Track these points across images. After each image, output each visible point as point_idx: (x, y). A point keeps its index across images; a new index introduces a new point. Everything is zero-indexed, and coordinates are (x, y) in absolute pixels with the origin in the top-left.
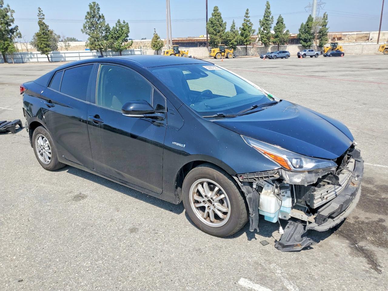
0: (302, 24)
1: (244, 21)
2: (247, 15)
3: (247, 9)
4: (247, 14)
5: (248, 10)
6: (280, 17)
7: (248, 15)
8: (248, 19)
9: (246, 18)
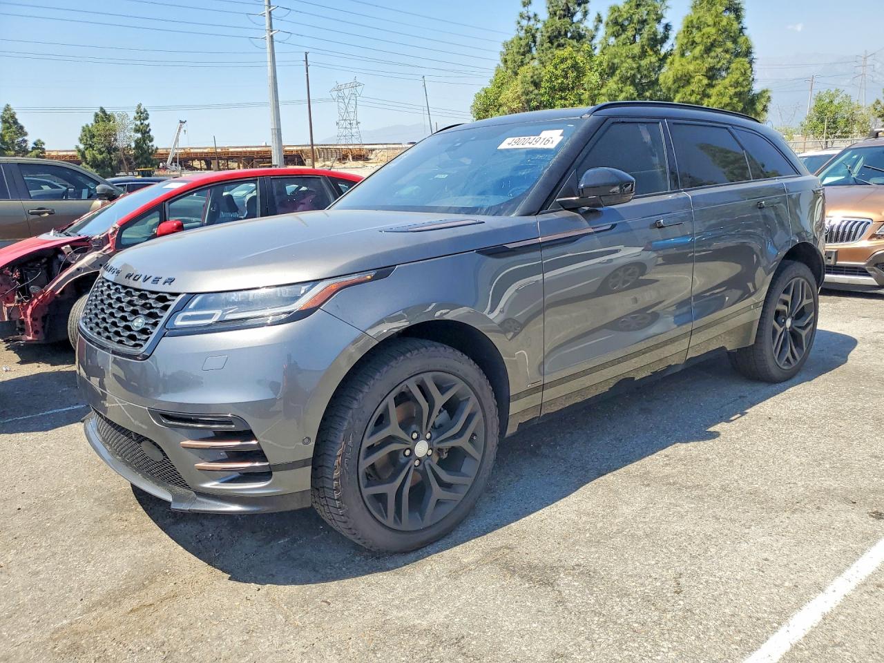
0: (84, 128)
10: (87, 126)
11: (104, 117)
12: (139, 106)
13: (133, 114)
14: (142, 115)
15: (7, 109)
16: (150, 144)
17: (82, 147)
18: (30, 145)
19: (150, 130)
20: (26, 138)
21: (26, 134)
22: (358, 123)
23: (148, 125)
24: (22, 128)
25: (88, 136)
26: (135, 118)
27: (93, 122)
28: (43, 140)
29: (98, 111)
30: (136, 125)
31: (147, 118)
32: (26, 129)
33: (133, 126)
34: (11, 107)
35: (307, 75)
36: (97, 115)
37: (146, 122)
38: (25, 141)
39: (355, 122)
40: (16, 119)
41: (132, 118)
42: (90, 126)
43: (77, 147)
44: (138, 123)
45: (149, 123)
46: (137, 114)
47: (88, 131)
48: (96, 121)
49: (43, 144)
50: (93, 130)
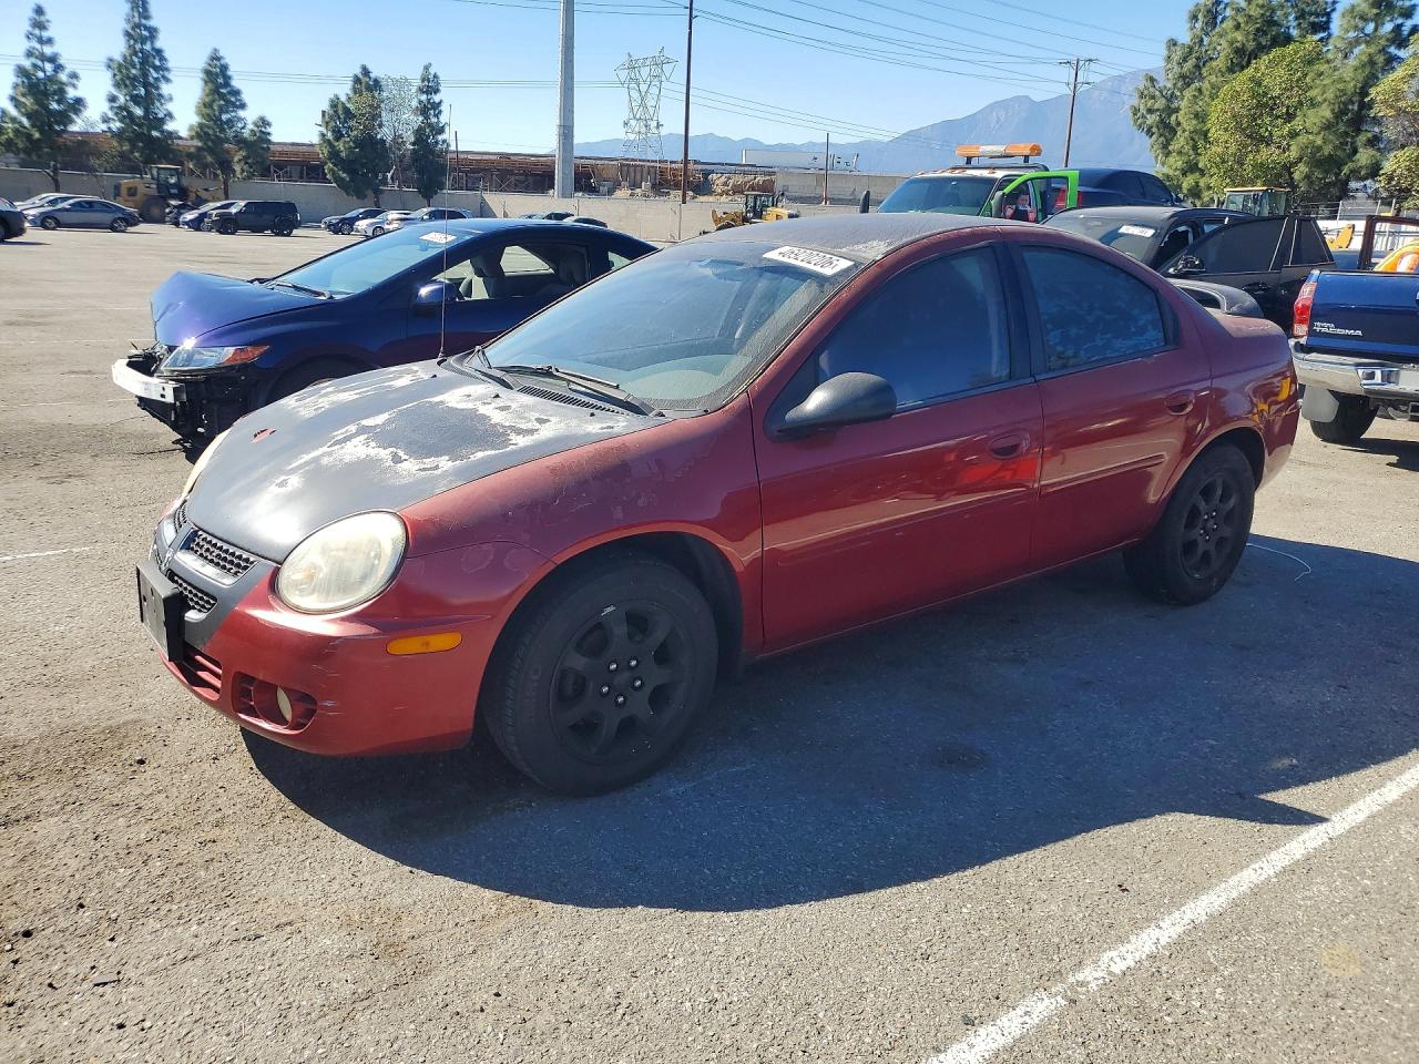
0: (332, 101)
1: (29, 54)
2: (37, 32)
3: (34, 6)
4: (40, 26)
5: (39, 11)
6: (213, 59)
7: (45, 34)
8: (48, 50)
9: (38, 46)
10: (339, 97)
11: (366, 84)
12: (427, 68)
13: (417, 83)
14: (430, 86)
15: (215, 57)
16: (440, 138)
17: (330, 135)
18: (248, 127)
19: (440, 112)
20: (241, 113)
21: (243, 106)
22: (658, 126)
24: (237, 93)
25: (338, 115)
26: (421, 90)
27: (349, 92)
28: (269, 118)
29: (358, 71)
30: (420, 102)
31: (437, 91)
32: (245, 97)
33: (415, 103)
34: (221, 54)
35: (690, 33)
36: (357, 80)
37: (436, 98)
38: (240, 119)
39: (654, 124)
40: (230, 78)
41: (414, 90)
42: (343, 99)
43: (322, 137)
44: (424, 97)
45: (440, 103)
46: (423, 81)
47: (340, 107)
48: (355, 91)
49: (269, 124)
50: (348, 105)
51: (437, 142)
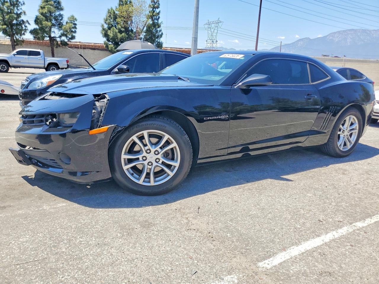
0: (109, 10)
10: (112, 9)
14: (155, 4)
16: (158, 29)
17: (106, 26)
18: (65, 20)
19: (159, 17)
20: (62, 12)
21: (62, 9)
23: (159, 13)
24: (59, 2)
25: (111, 17)
26: (150, 6)
27: (117, 6)
28: (76, 17)
30: (150, 12)
31: (158, 7)
33: (147, 13)
37: (157, 11)
38: (61, 15)
39: (215, 41)
42: (114, 9)
43: (103, 26)
44: (152, 10)
45: (159, 12)
46: (152, 2)
47: (112, 13)
48: (120, 5)
49: (76, 19)
50: (116, 12)
51: (157, 31)
